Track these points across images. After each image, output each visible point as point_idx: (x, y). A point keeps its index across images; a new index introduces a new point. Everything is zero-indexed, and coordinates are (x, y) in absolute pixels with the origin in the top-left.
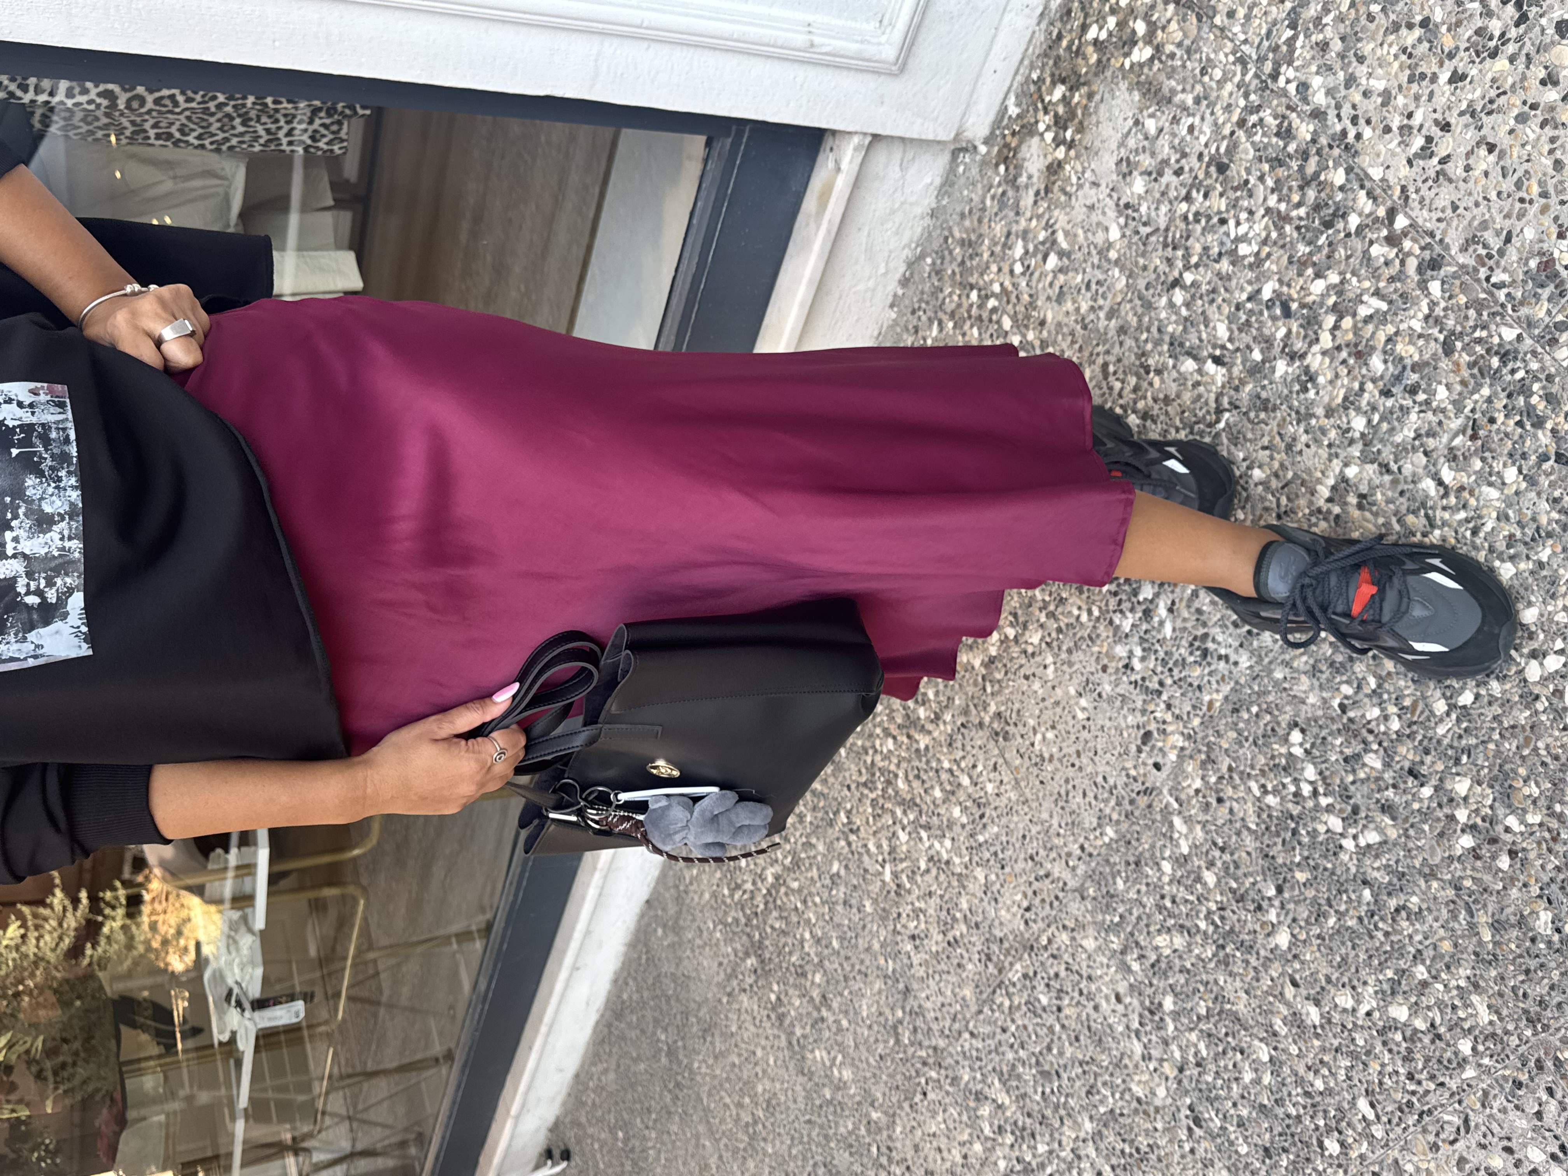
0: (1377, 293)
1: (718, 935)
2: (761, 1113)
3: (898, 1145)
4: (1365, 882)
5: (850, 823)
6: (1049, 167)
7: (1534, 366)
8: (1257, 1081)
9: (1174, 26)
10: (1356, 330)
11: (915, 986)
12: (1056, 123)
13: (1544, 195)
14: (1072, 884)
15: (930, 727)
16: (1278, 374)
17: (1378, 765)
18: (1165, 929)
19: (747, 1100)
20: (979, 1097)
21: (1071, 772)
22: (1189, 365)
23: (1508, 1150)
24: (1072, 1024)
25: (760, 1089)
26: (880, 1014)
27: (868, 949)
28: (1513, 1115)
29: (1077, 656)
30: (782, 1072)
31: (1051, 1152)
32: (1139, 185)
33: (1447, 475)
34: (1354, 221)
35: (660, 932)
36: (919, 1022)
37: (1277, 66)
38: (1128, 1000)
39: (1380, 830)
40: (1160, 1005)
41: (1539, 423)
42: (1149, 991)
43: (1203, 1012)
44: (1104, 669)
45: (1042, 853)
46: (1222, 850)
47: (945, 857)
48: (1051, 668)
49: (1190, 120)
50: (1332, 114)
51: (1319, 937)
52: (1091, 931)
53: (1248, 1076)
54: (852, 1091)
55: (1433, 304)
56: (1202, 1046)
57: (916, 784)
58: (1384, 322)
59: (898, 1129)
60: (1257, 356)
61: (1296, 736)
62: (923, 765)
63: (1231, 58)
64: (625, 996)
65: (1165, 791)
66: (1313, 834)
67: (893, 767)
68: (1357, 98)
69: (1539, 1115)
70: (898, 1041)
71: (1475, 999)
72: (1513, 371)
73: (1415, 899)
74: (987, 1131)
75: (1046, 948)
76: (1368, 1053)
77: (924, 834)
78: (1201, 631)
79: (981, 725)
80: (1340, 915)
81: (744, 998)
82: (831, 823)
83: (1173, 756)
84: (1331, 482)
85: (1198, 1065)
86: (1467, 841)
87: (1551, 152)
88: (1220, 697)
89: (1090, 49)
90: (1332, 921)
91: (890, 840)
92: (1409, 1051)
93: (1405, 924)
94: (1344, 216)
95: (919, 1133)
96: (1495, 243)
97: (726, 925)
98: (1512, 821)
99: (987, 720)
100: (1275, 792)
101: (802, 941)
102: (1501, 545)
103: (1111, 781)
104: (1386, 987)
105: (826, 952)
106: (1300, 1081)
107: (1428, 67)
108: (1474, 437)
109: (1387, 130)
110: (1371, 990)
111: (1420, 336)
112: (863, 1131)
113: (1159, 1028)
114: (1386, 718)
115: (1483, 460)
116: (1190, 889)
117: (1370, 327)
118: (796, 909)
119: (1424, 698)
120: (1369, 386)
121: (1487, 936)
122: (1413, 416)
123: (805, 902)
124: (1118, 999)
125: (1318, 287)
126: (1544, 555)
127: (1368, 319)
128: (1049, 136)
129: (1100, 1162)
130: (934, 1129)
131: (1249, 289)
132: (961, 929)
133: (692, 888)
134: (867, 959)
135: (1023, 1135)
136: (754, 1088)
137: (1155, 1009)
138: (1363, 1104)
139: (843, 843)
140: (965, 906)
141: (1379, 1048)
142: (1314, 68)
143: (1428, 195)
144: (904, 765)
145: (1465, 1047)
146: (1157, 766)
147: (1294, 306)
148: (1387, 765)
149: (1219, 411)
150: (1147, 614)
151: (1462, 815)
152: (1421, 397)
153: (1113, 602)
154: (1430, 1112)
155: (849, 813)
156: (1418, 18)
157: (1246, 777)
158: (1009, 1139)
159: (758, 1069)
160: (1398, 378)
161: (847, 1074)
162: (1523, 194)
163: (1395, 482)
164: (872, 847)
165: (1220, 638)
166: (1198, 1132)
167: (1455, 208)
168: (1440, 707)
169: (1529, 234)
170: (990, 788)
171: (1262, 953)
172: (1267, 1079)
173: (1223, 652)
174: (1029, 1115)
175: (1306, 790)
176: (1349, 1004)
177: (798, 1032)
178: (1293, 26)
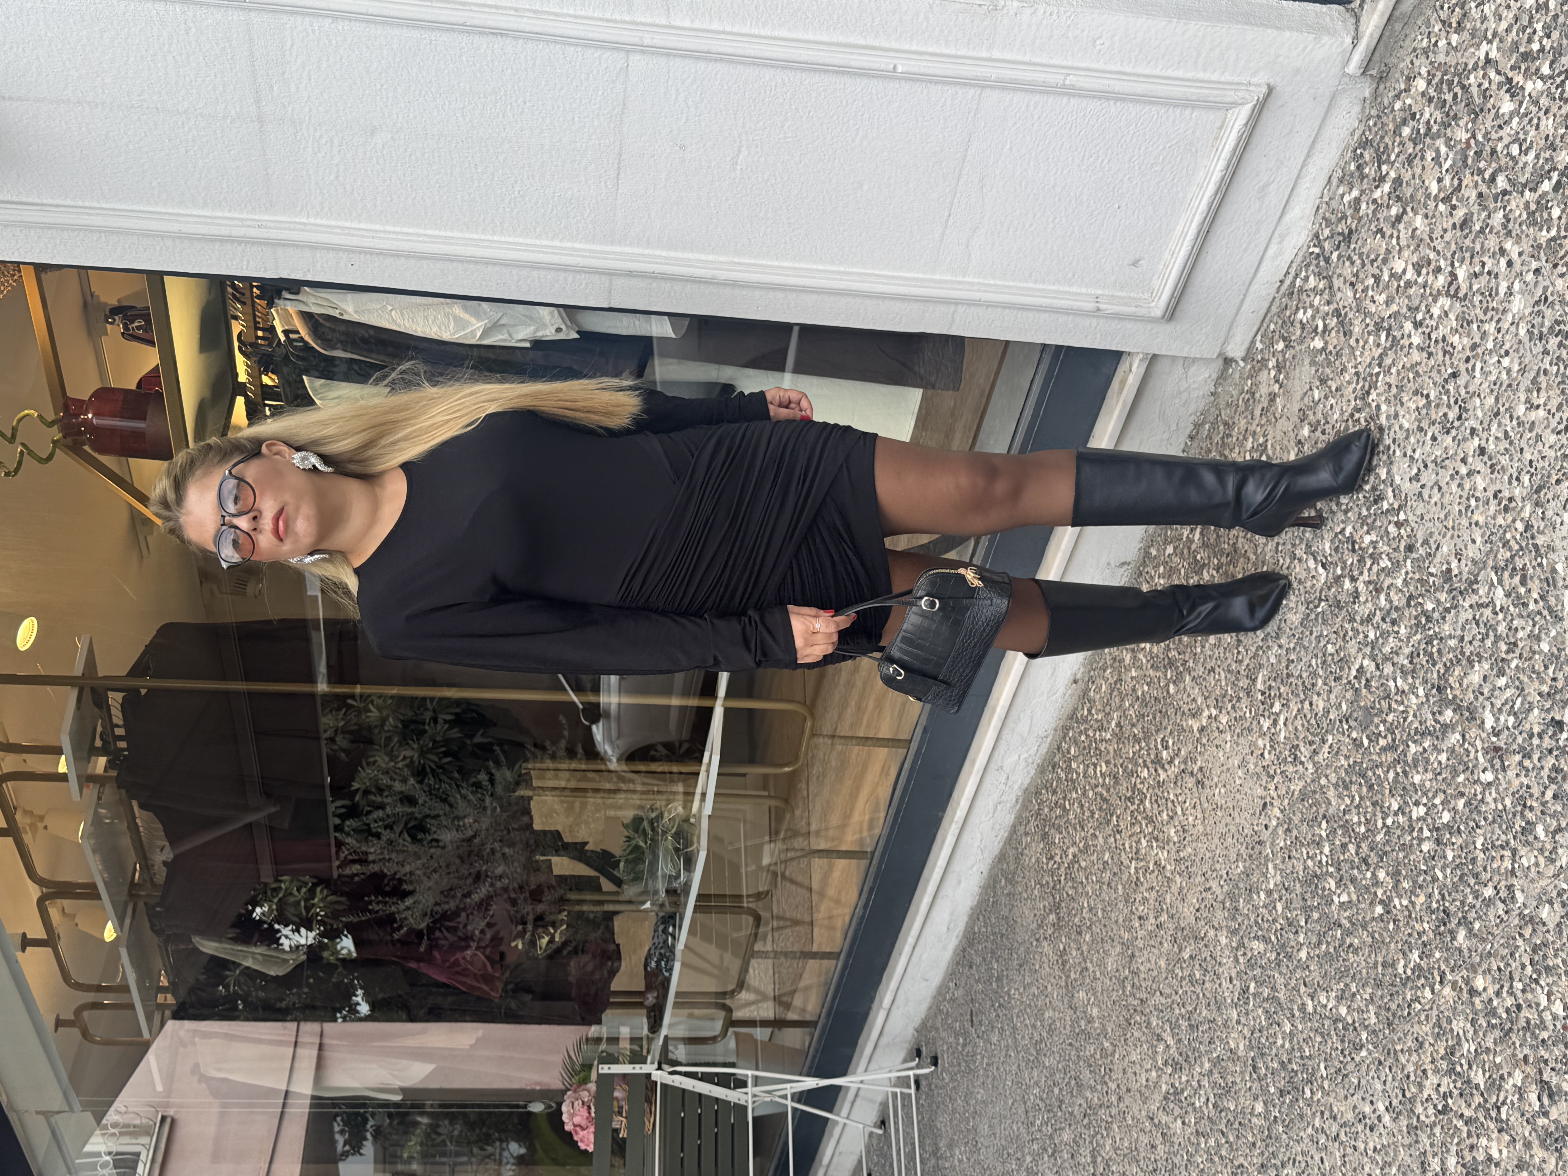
0: (1388, 555)
1: (1036, 892)
2: (1045, 1034)
3: (1115, 1068)
4: (1340, 926)
5: (1118, 825)
6: (1270, 394)
7: (1437, 630)
8: (1283, 1046)
9: (1333, 334)
10: (1378, 575)
11: (1137, 954)
12: (1278, 366)
13: (1453, 528)
14: (1221, 898)
15: (1167, 766)
16: (1345, 587)
17: (1353, 852)
18: (1256, 938)
19: (1039, 1023)
20: (1160, 1038)
21: (1229, 819)
22: (1311, 564)
23: (1372, 1102)
24: (1208, 995)
25: (1047, 1015)
26: (1117, 971)
27: (1116, 922)
28: (1376, 1080)
29: (1242, 740)
30: (1060, 1004)
31: (1188, 1081)
32: (1306, 431)
33: (1400, 682)
34: (1385, 506)
35: (1003, 881)
36: (1136, 981)
37: (1370, 387)
38: (1235, 982)
39: (1349, 894)
40: (1249, 987)
41: (1434, 665)
42: (1245, 977)
43: (1266, 995)
44: (1252, 753)
45: (1209, 873)
46: (1286, 890)
47: (1163, 863)
48: (1229, 744)
49: (1332, 401)
50: (1387, 431)
51: (1318, 956)
52: (1225, 933)
53: (1280, 1042)
54: (1096, 1025)
55: (1407, 573)
56: (1263, 1018)
57: (1155, 806)
58: (1388, 575)
59: (1117, 1056)
60: (1339, 572)
61: (1324, 825)
62: (1160, 794)
63: (1353, 371)
64: (976, 929)
65: (1268, 844)
66: (1324, 889)
67: (1145, 791)
68: (1397, 429)
69: (1385, 1082)
70: (1124, 991)
71: (1371, 1007)
72: (1429, 629)
73: (1356, 941)
74: (1160, 1062)
75: (1202, 939)
76: (1328, 1034)
77: (1155, 844)
78: (1296, 743)
79: (1192, 773)
80: (1328, 943)
81: (1045, 944)
82: (1108, 822)
83: (1274, 823)
84: (1357, 667)
85: (1260, 1031)
86: (1379, 910)
87: (1459, 503)
88: (1298, 788)
89: (1298, 326)
90: (1324, 947)
91: (1137, 843)
92: (1344, 1036)
93: (1351, 955)
94: (1382, 499)
95: (1126, 1060)
96: (1434, 547)
97: (1042, 886)
98: (1396, 901)
99: (1195, 771)
100: (1312, 858)
101: (1083, 907)
102: (1412, 733)
103: (1246, 831)
104: (1340, 993)
105: (1094, 919)
106: (1301, 1049)
107: (1425, 424)
108: (1411, 662)
109: (1405, 455)
110: (1334, 994)
111: (1400, 590)
112: (1098, 1056)
113: (1245, 1003)
114: (1360, 823)
115: (1413, 677)
116: (1270, 912)
117: (1383, 575)
118: (1082, 883)
119: (1375, 815)
120: (1378, 612)
121: (1380, 968)
122: (1391, 639)
123: (1087, 878)
124: (1231, 982)
125: (1367, 539)
126: (1426, 744)
127: (1383, 569)
128: (1273, 373)
129: (1209, 1090)
130: (1134, 1057)
131: (1342, 526)
132: (1164, 917)
133: (1026, 851)
134: (1115, 927)
135: (1177, 1068)
136: (1043, 1014)
137: (1245, 990)
138: (1322, 1066)
139: (1112, 840)
140: (1168, 901)
141: (1333, 1033)
142: (1383, 398)
143: (1415, 504)
144: (1151, 790)
145: (1364, 1035)
146: (1266, 827)
147: (1357, 547)
148: (1357, 854)
149: (1320, 600)
150: (1275, 723)
151: (1380, 893)
152: (1396, 629)
153: (1262, 707)
154: (1346, 1076)
155: (1118, 817)
156: (1425, 392)
157: (1302, 845)
158: (1169, 1070)
159: (1047, 1000)
160: (1389, 612)
161: (1095, 1012)
162: (1445, 523)
163: (1380, 677)
164: (1127, 846)
165: (1303, 749)
166: (1255, 1076)
167: (1422, 519)
168: (1380, 824)
169: (1445, 549)
170: (1191, 819)
171: (1295, 962)
172: (1287, 1045)
173: (1303, 759)
174: (1181, 1054)
175: (1324, 859)
176: (1324, 1002)
177: (1073, 975)
178: (1380, 365)
